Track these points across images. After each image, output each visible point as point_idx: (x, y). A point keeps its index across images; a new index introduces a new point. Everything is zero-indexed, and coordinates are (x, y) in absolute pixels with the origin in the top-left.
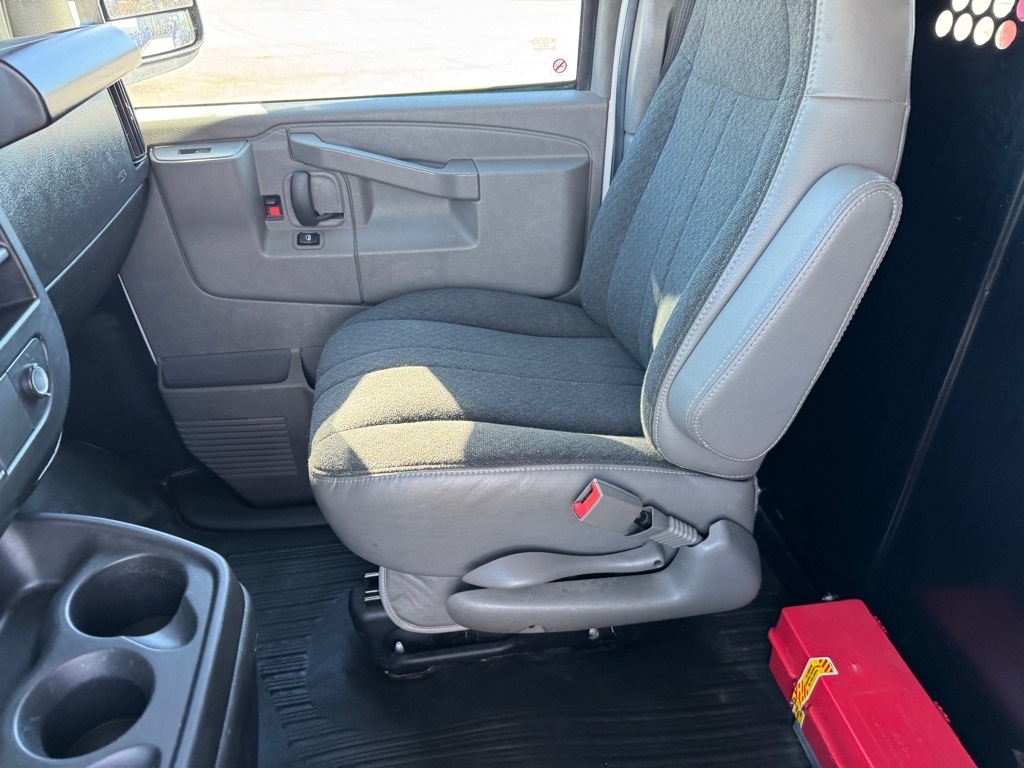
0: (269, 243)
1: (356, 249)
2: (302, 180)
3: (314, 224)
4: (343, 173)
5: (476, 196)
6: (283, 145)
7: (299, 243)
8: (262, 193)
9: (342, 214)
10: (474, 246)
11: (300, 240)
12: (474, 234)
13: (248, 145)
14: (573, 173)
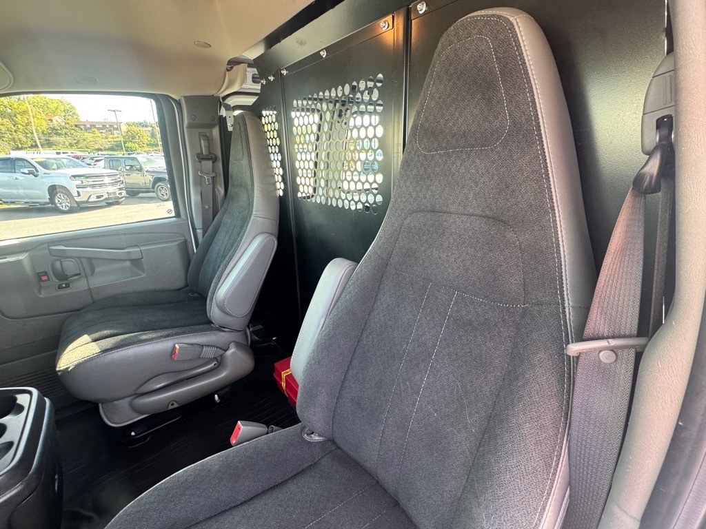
0: (43, 292)
1: (89, 285)
2: (58, 264)
3: (66, 279)
4: (79, 258)
5: (141, 257)
6: (47, 251)
7: (59, 288)
8: (37, 271)
9: (80, 274)
10: (144, 275)
11: (60, 287)
12: (144, 272)
13: (27, 254)
14: (179, 244)
